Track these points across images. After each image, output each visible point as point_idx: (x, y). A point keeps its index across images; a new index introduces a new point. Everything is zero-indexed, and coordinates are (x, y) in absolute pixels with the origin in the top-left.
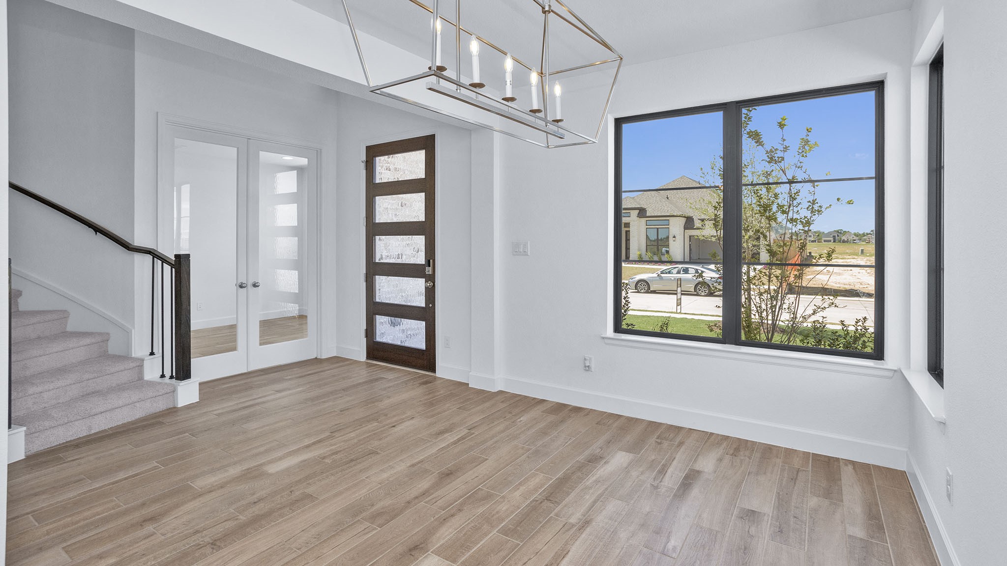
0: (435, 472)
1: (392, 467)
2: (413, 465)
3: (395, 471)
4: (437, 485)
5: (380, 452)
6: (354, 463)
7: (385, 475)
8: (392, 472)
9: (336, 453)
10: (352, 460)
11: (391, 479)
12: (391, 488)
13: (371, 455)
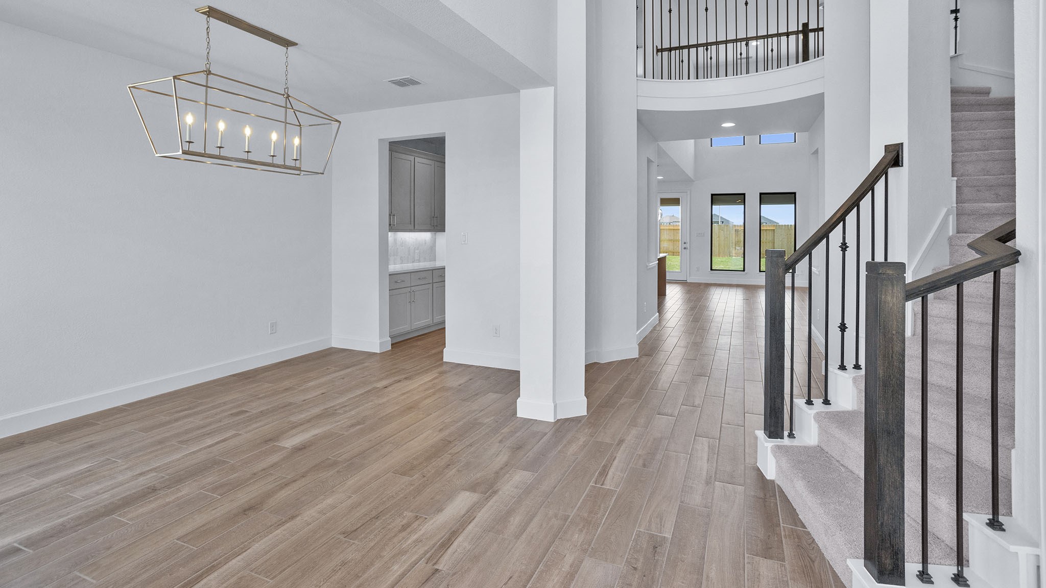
0: (265, 511)
1: (322, 512)
2: (293, 518)
3: (318, 507)
4: (269, 494)
5: (340, 536)
6: (374, 513)
7: (330, 501)
8: (319, 506)
9: (404, 528)
10: (377, 517)
11: (322, 497)
12: (321, 487)
13: (353, 529)
